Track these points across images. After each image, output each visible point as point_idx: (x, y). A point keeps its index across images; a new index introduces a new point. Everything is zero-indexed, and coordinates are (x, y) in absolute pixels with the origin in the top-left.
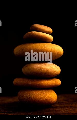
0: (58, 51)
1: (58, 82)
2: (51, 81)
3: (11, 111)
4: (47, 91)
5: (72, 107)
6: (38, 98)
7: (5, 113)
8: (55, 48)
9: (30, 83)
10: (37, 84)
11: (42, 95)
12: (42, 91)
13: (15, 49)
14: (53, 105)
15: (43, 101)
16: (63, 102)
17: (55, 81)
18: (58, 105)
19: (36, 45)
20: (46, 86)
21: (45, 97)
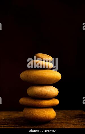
0: (56, 77)
1: (57, 102)
2: (50, 102)
3: (17, 126)
4: (47, 109)
5: (67, 123)
6: (39, 115)
7: (12, 126)
8: (54, 75)
9: (33, 103)
10: (38, 104)
11: (42, 113)
12: (43, 109)
13: (21, 74)
14: (52, 121)
15: (43, 117)
16: (61, 119)
17: (53, 101)
18: (56, 121)
19: (38, 72)
20: (46, 105)
21: (44, 115)
